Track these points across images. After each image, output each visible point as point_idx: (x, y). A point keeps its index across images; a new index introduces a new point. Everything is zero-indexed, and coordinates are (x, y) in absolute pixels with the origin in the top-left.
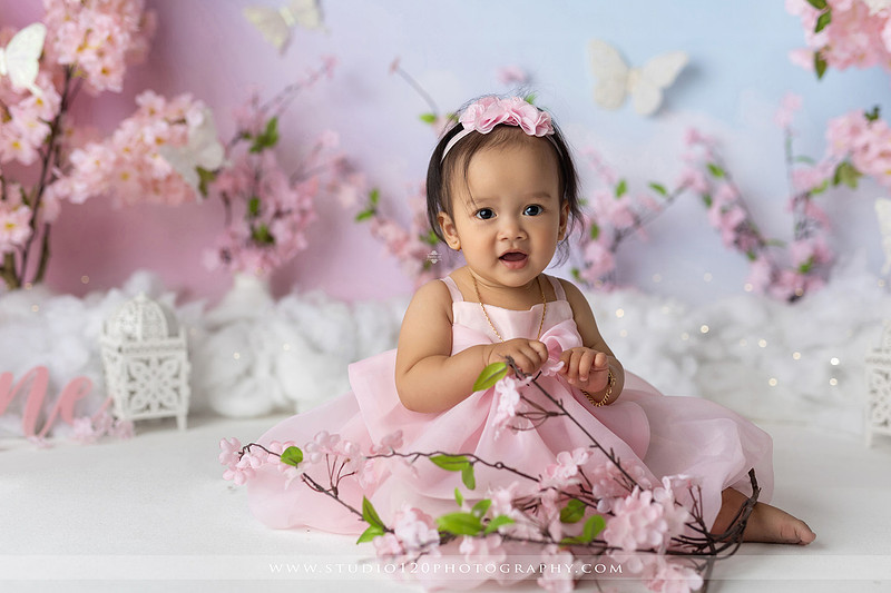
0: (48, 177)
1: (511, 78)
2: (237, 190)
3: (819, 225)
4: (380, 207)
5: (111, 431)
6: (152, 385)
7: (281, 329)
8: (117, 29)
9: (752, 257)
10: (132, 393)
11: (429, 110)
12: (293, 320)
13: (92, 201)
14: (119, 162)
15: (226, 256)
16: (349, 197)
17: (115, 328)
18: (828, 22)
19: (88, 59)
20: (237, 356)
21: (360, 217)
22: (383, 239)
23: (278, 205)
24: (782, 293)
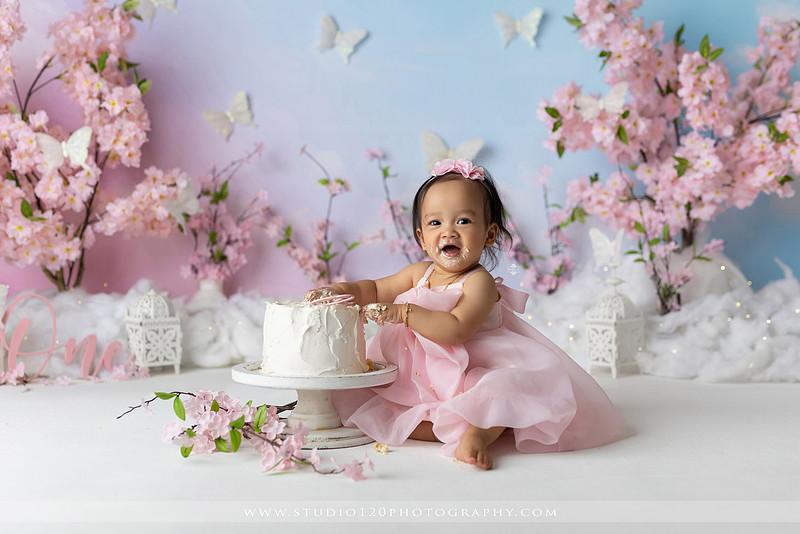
0: (90, 219)
1: (374, 156)
2: (202, 227)
3: (565, 246)
4: (292, 238)
5: (136, 373)
6: (160, 345)
7: (234, 313)
8: (139, 130)
9: (526, 267)
10: (148, 350)
11: (325, 177)
12: (240, 308)
13: (118, 234)
14: (136, 210)
15: (195, 270)
16: (273, 231)
17: (138, 311)
18: (561, 125)
19: (120, 147)
20: (210, 328)
21: (279, 244)
22: (296, 257)
23: (229, 237)
24: (544, 288)
